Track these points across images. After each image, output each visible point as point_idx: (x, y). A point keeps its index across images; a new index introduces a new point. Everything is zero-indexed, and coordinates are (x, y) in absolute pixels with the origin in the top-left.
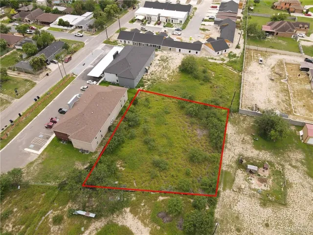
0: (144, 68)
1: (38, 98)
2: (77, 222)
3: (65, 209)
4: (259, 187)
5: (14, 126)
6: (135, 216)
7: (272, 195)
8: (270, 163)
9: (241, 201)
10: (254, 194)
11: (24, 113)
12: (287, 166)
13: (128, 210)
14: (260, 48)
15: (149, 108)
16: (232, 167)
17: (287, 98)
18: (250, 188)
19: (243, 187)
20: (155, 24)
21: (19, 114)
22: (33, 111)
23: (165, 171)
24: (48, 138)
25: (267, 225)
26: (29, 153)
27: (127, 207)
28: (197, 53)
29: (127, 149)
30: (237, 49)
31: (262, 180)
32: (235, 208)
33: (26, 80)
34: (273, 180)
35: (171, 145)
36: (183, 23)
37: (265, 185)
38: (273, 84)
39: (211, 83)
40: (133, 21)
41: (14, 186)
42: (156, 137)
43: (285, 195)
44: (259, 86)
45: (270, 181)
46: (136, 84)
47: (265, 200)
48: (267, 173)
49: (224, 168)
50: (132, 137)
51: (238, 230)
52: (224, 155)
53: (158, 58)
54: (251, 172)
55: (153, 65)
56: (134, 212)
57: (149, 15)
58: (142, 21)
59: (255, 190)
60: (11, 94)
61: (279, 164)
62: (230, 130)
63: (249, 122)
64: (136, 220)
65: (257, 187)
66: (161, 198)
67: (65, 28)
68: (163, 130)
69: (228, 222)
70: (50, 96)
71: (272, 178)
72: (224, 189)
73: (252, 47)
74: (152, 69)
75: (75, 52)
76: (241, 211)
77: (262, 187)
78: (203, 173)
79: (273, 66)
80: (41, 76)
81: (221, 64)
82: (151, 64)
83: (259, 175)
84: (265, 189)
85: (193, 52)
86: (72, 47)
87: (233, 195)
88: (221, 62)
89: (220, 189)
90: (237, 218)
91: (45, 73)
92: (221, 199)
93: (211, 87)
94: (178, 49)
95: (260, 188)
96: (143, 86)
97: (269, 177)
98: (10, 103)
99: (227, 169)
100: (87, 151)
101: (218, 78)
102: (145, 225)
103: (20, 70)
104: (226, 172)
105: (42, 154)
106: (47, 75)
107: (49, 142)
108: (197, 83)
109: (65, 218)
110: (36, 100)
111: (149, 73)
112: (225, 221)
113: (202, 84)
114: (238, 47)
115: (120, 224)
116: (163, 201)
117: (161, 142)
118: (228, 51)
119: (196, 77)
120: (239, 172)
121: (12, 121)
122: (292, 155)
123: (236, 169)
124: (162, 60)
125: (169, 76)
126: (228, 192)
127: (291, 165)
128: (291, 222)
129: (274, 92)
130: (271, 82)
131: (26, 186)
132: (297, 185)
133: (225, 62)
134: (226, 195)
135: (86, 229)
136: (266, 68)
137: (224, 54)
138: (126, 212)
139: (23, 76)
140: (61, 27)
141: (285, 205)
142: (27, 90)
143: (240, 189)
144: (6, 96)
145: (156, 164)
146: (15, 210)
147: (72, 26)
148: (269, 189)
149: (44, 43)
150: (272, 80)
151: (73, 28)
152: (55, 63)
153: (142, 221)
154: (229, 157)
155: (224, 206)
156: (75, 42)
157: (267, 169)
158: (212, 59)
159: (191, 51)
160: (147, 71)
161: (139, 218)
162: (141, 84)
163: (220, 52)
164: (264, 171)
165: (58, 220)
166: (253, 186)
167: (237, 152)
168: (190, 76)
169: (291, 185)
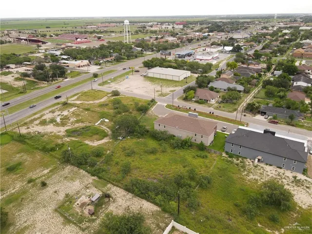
1: (213, 113)
7: (68, 205)
18: (84, 194)
19: (88, 191)
25: (56, 192)
31: (83, 205)
32: (78, 181)
34: (77, 213)
37: (78, 204)
43: (62, 215)
45: (78, 210)
47: (69, 199)
48: (86, 212)
49: (109, 185)
51: (66, 177)
52: (121, 190)
59: (80, 196)
61: (88, 227)
69: (73, 174)
71: (80, 214)
76: (74, 183)
77: (79, 202)
82: (280, 168)
83: (88, 205)
89: (95, 178)
90: (72, 180)
97: (82, 212)
99: (108, 187)
110: (210, 113)
121: (190, 108)
123: (103, 192)
124: (298, 181)
128: (45, 207)
132: (60, 230)
141: (56, 210)
148: (74, 206)
154: (117, 192)
155: (84, 176)
166: (83, 196)
169: (64, 224)
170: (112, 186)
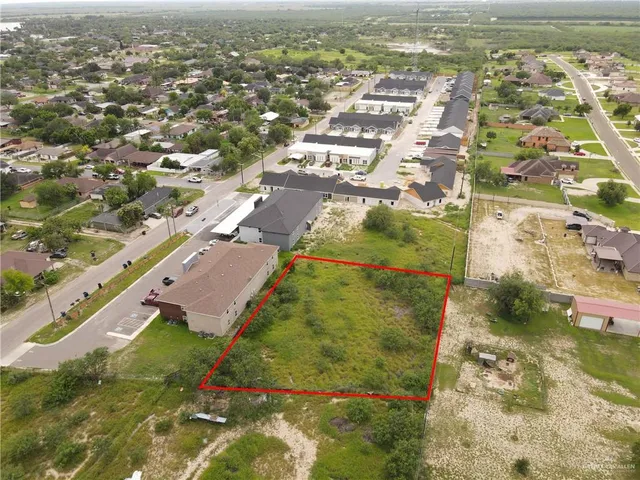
0: (304, 222)
1: (130, 263)
2: (196, 431)
3: (176, 414)
4: (500, 385)
5: (90, 301)
6: (293, 424)
7: (523, 397)
8: (518, 353)
9: (470, 405)
10: (491, 396)
11: (106, 285)
12: (547, 358)
13: (280, 416)
14: (498, 198)
15: (314, 277)
16: (453, 358)
17: (545, 265)
18: (486, 388)
19: (473, 385)
20: (322, 166)
21: (100, 285)
22: (121, 282)
23: (341, 363)
24: (146, 318)
25: (515, 439)
26: (115, 338)
27: (279, 412)
28: (392, 203)
29: (277, 333)
30: (460, 200)
31: (505, 377)
32: (461, 414)
33: (109, 240)
34: (525, 377)
35: (351, 329)
36: (369, 163)
37: (510, 384)
38: (522, 247)
39: (417, 243)
40: (284, 162)
41: (93, 378)
42: (326, 317)
43: (544, 396)
44: (498, 249)
45: (519, 378)
46: (292, 244)
47: (510, 404)
48: (513, 367)
49: (441, 360)
50: (286, 317)
51: (467, 445)
52: (441, 342)
53: (328, 210)
54: (486, 364)
55: (320, 219)
56: (291, 419)
57: (310, 152)
58: (301, 161)
59: (493, 390)
60: (85, 259)
61: (532, 354)
62: (451, 308)
63: (482, 297)
64: (294, 430)
65: (496, 386)
66: (335, 400)
67: (173, 170)
68: (338, 307)
69: (448, 434)
70: (148, 261)
71: (522, 374)
72: (441, 389)
73: (484, 196)
74: (317, 225)
75: (189, 202)
76: (471, 418)
77: (506, 386)
78: (406, 366)
79: (520, 222)
80: (133, 235)
81: (433, 219)
82: (316, 219)
83: (500, 370)
84: (511, 388)
85: (387, 202)
86: (184, 196)
87: (456, 396)
88: (434, 216)
89: (435, 388)
90: (464, 428)
91: (139, 231)
92: (436, 402)
93: (417, 250)
94: (360, 199)
95: (501, 388)
96: (303, 248)
97: (518, 372)
98: (82, 271)
99: (445, 361)
100: (212, 335)
101: (429, 238)
102: (310, 437)
103: (99, 227)
104: (445, 366)
105: (136, 339)
106: (144, 233)
107: (147, 324)
108: (392, 244)
109: (176, 425)
110: (125, 266)
111: (312, 231)
112: (443, 433)
113: (401, 246)
114: (461, 196)
115: (267, 435)
116: (338, 404)
117: (334, 324)
118: (445, 201)
119: (392, 236)
120: (467, 366)
121: (86, 295)
122: (554, 343)
123: (462, 362)
124: (334, 213)
125: (346, 235)
126: (447, 393)
127: (553, 356)
128: (555, 435)
129: (523, 257)
130: (517, 244)
131: (111, 381)
132: (565, 384)
133: (441, 216)
134: (443, 396)
135: (211, 440)
136: (508, 225)
137: (438, 206)
138: (276, 419)
139: (103, 235)
140: (166, 170)
141: (544, 410)
142: (110, 254)
143: (468, 389)
144: (77, 261)
145: (327, 352)
146: (93, 413)
147: (183, 168)
148: (516, 389)
149: (140, 189)
150: (520, 241)
151: (184, 171)
152: (157, 218)
153: (305, 432)
154: (449, 345)
155: (442, 412)
156: (189, 190)
157: (513, 361)
158: (418, 212)
159: (383, 200)
160: (309, 227)
161: (300, 428)
162: (300, 245)
163: (431, 203)
164: (508, 364)
165: (163, 429)
166: (490, 385)
167: (462, 338)
168: (380, 234)
169: (553, 384)
170: (439, 356)
